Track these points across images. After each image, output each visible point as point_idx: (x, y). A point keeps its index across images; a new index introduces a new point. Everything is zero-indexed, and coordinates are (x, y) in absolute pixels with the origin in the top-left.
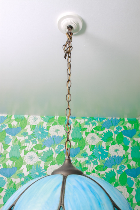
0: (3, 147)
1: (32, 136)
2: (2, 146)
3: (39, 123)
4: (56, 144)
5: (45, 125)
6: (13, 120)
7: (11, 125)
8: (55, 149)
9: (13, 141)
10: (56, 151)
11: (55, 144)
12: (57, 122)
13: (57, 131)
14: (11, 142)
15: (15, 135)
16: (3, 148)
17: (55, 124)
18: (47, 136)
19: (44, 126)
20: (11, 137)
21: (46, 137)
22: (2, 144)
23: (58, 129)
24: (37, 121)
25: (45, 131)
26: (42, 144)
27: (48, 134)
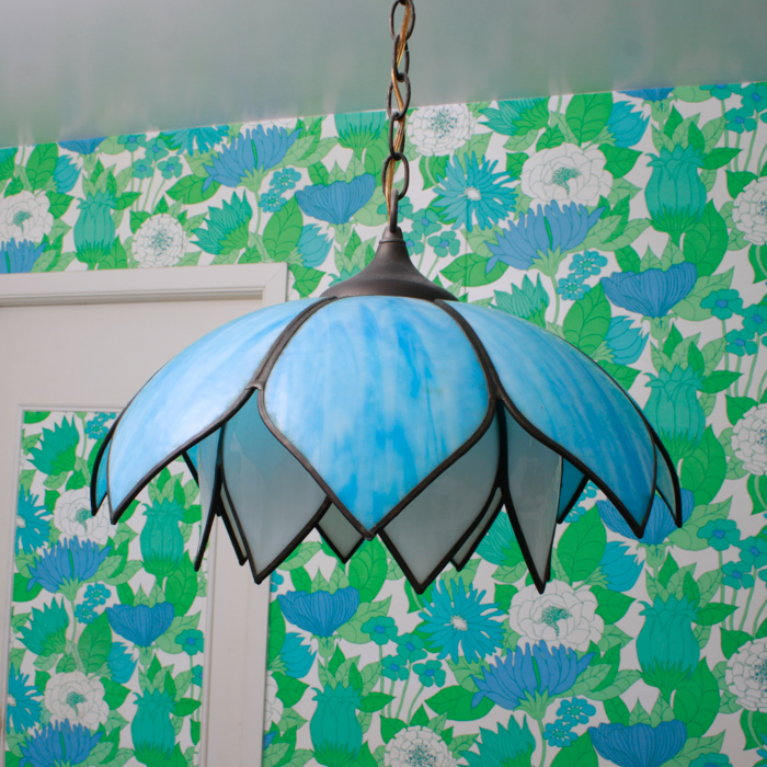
0: (292, 282)
1: (431, 216)
2: (288, 278)
3: (463, 143)
4: (562, 252)
5: (497, 150)
6: (329, 144)
7: (323, 167)
8: (558, 277)
9: (337, 252)
10: (564, 288)
11: (558, 251)
12: (564, 128)
13: (564, 176)
14: (332, 253)
15: (346, 219)
16: (295, 287)
17: (551, 140)
18: (514, 210)
19: (490, 156)
20: (326, 229)
21: (504, 216)
22: (289, 268)
23: (569, 164)
24: (453, 132)
25: (498, 186)
26: (484, 252)
27: (517, 199)
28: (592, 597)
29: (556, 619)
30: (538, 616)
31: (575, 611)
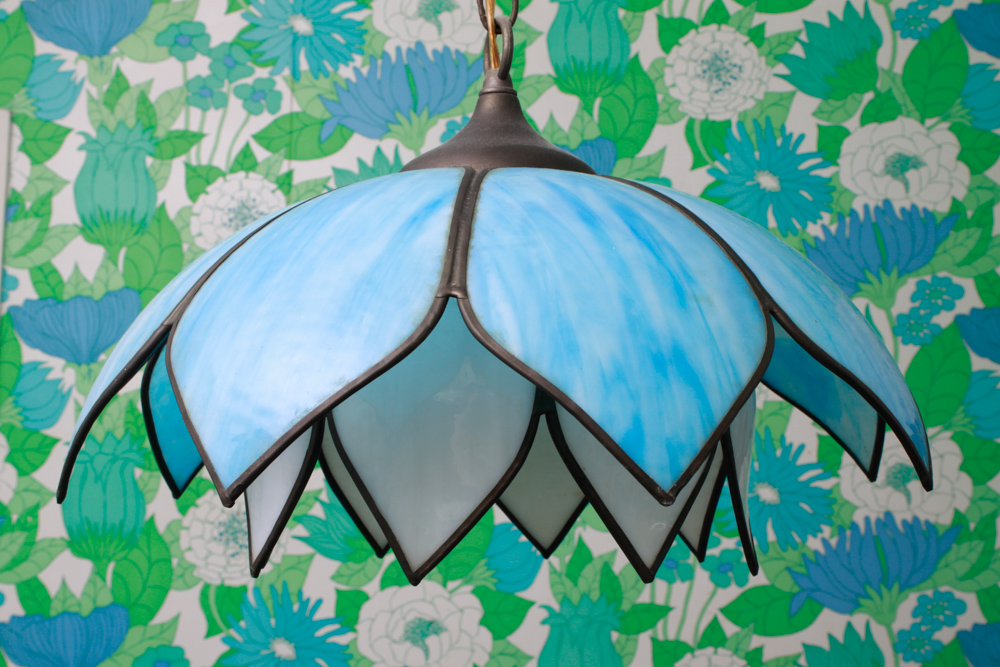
0: (17, 141)
1: (239, 54)
2: (11, 134)
4: (430, 115)
8: (424, 147)
9: (91, 99)
11: (425, 114)
13: (434, 8)
14: (82, 100)
15: (104, 50)
16: (23, 148)
18: (361, 52)
20: (72, 61)
21: (347, 60)
22: (13, 119)
25: (339, 16)
26: (318, 111)
27: (367, 38)
28: (475, 602)
29: (424, 635)
30: (399, 632)
31: (451, 623)
